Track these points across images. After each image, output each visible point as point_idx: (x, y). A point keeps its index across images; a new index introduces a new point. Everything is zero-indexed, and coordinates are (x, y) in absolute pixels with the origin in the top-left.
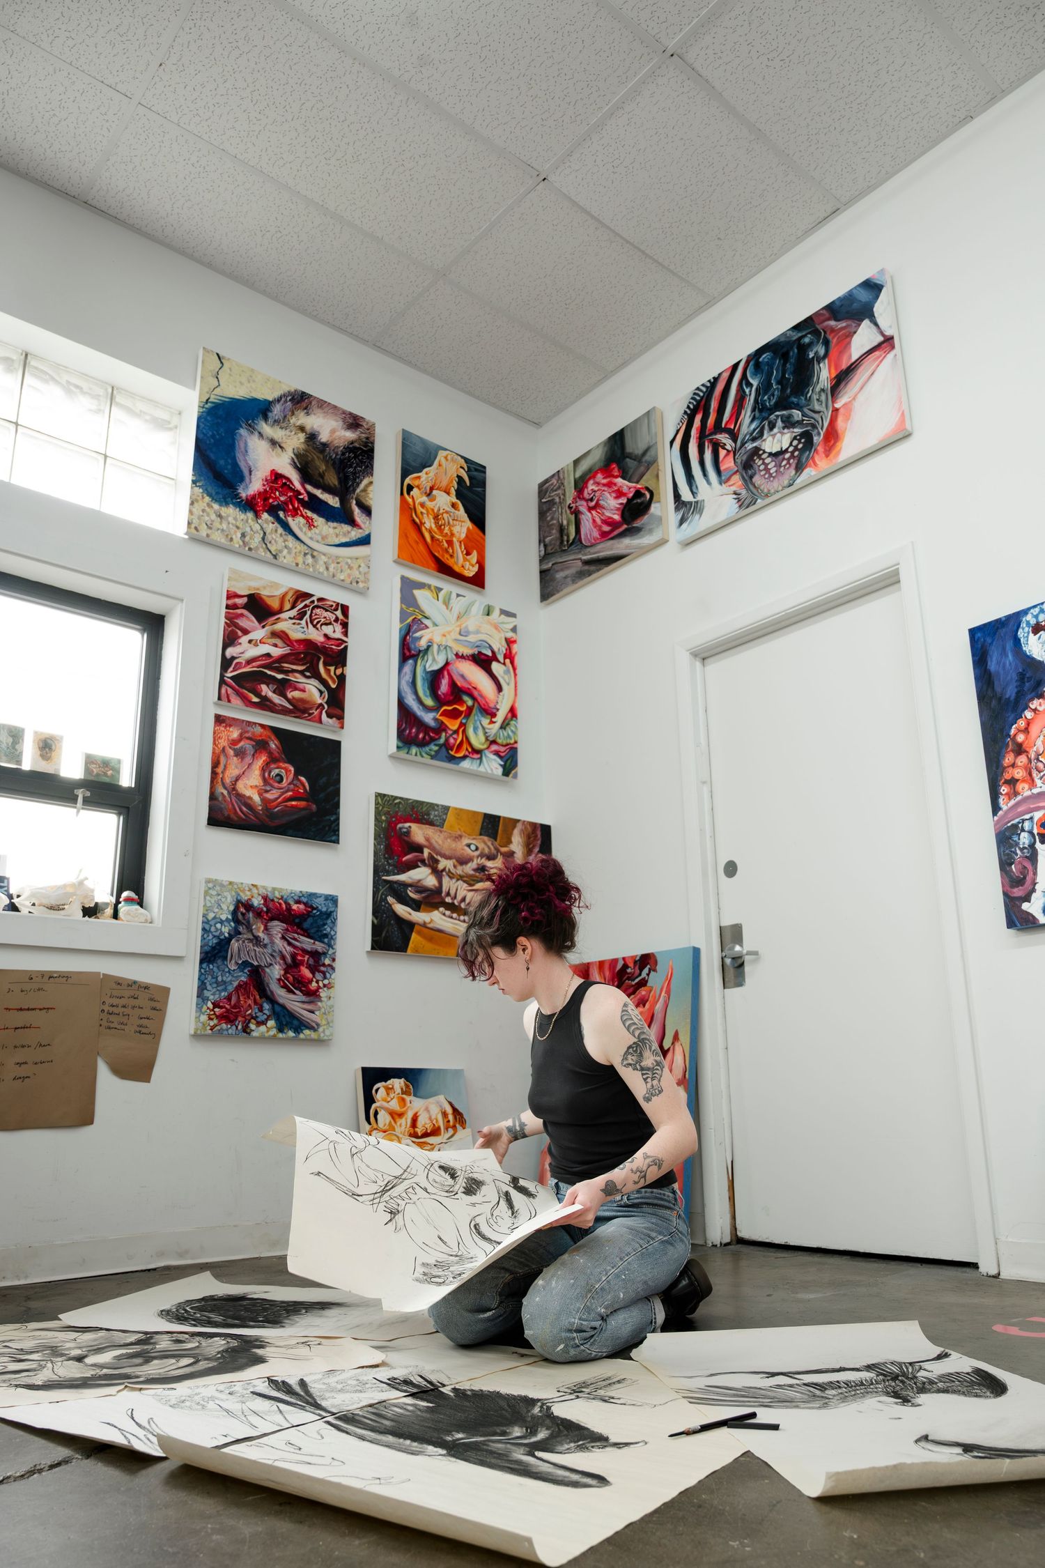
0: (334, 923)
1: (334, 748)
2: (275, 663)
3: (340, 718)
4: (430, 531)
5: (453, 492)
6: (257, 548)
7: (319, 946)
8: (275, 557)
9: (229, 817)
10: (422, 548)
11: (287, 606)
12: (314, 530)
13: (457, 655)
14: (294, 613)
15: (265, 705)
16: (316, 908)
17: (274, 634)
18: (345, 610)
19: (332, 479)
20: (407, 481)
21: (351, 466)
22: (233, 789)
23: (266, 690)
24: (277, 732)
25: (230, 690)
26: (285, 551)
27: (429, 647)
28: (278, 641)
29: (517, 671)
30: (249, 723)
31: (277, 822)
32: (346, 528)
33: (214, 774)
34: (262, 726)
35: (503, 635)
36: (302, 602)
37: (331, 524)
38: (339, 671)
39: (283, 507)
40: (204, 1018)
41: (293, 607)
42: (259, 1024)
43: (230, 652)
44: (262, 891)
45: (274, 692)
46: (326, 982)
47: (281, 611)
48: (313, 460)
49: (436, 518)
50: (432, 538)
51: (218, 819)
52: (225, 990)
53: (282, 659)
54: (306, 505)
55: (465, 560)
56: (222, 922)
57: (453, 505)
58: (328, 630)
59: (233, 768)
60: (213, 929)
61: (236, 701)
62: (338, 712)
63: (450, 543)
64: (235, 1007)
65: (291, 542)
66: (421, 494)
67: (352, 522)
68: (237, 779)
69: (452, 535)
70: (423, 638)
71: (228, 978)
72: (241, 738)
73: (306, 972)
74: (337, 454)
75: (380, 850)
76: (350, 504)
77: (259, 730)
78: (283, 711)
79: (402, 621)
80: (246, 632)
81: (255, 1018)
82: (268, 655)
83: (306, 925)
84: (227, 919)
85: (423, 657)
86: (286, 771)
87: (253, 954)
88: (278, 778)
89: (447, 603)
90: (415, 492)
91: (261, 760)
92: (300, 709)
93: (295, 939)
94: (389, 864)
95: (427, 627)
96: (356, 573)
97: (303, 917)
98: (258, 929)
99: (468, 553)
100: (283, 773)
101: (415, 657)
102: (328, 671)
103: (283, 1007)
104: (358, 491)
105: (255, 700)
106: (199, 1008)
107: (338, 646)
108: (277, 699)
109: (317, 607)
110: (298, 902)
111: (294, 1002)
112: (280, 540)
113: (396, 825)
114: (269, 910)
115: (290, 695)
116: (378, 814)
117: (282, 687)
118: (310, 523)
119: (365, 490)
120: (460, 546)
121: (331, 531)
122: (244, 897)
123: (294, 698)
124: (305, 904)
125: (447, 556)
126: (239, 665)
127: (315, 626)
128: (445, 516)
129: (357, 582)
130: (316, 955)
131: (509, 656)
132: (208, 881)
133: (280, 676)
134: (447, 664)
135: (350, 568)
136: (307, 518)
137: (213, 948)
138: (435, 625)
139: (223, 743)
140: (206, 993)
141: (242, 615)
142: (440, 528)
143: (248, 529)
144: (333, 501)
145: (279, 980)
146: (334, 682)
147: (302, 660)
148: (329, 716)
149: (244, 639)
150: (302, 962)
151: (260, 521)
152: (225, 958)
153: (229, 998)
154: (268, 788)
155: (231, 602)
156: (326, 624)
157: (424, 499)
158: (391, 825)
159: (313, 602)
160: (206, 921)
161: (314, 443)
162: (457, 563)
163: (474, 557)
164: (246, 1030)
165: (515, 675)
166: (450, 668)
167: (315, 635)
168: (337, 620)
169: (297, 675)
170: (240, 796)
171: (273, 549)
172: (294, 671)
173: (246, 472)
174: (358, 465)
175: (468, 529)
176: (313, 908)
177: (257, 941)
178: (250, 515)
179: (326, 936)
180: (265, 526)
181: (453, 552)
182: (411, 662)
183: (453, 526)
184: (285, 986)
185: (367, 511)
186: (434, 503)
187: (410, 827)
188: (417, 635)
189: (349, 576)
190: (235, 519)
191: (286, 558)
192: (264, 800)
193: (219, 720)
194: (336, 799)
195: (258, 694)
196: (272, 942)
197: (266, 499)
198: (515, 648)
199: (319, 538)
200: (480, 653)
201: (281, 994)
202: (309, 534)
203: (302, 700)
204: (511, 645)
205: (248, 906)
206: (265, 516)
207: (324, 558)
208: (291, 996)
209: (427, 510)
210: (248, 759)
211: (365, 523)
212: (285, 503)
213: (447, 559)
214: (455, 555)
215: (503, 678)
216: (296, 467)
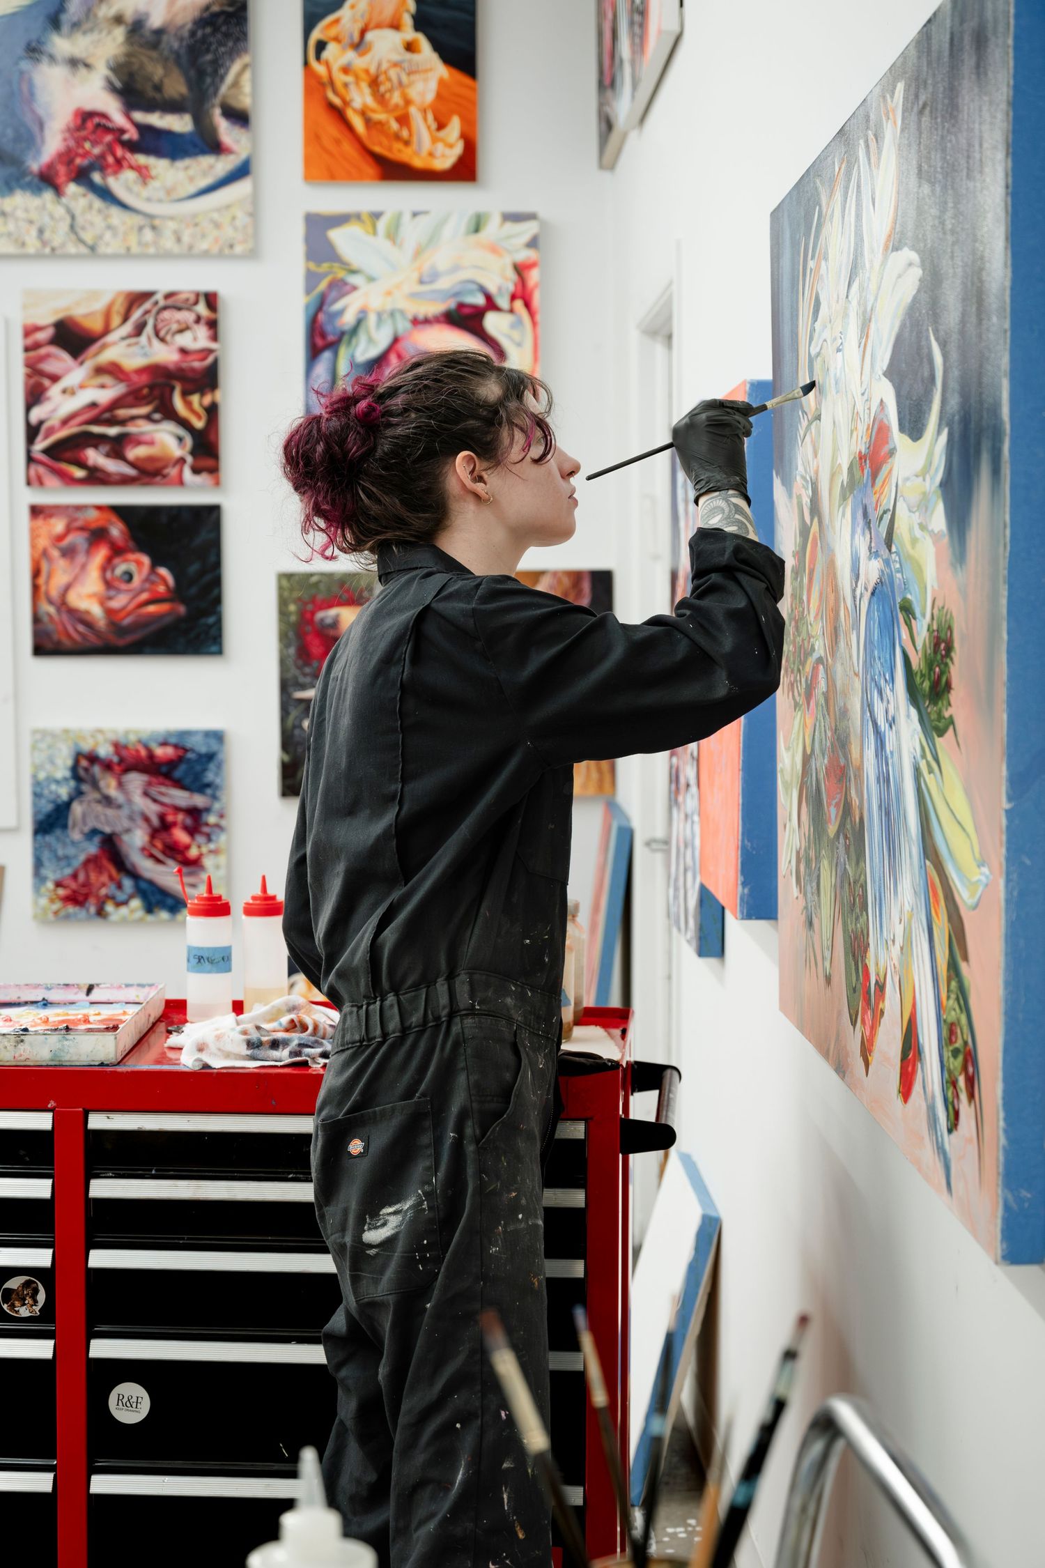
0: (219, 766)
1: (208, 517)
2: (103, 416)
3: (214, 470)
4: (363, 113)
5: (408, 21)
6: (63, 245)
7: (199, 800)
8: (93, 248)
9: (59, 643)
10: (348, 148)
11: (116, 320)
12: (154, 184)
13: (416, 322)
14: (128, 328)
15: (96, 478)
16: (192, 750)
17: (100, 370)
18: (211, 300)
19: (176, 86)
20: (316, 35)
21: (208, 51)
22: (63, 605)
23: (94, 456)
24: (121, 512)
25: (41, 470)
26: (108, 236)
27: (359, 322)
28: (107, 379)
29: (539, 318)
30: (79, 508)
31: (130, 639)
32: (206, 161)
33: (35, 588)
34: (99, 508)
35: (507, 262)
36: (140, 305)
37: (181, 164)
38: (207, 400)
39: (100, 164)
40: (44, 901)
41: (126, 318)
42: (119, 904)
43: (37, 414)
44: (112, 737)
45: (108, 455)
46: (212, 846)
47: (107, 331)
48: (142, 66)
49: (374, 83)
50: (368, 122)
51: (45, 646)
52: (69, 865)
53: (116, 404)
54: (133, 147)
55: (435, 140)
56: (57, 782)
57: (410, 47)
58: (185, 340)
59: (60, 574)
60: (46, 792)
61: (52, 481)
62: (209, 462)
63: (404, 120)
64: (84, 885)
65: (115, 213)
66: (344, 49)
67: (216, 148)
68: (67, 588)
69: (408, 102)
70: (348, 310)
71: (71, 851)
72: (68, 530)
73: (181, 836)
74: (181, 39)
75: (289, 656)
76: (210, 117)
77: (93, 515)
78: (125, 481)
79: (308, 290)
80: (55, 379)
81: (113, 898)
82: (93, 405)
83: (178, 773)
84: (66, 779)
85: (349, 342)
86: (138, 564)
87: (102, 818)
88: (126, 577)
89: (393, 235)
90: (331, 51)
91: (101, 554)
92: (150, 473)
93: (162, 794)
94: (305, 675)
95: (355, 288)
96: (228, 232)
97: (172, 764)
98: (108, 786)
99: (441, 126)
100: (133, 567)
101: (333, 346)
102: (189, 405)
103: (151, 883)
104: (223, 89)
105: (79, 473)
106: (37, 889)
107: (204, 359)
108: (112, 466)
109: (165, 308)
110: (164, 744)
111: (166, 875)
112: (98, 220)
113: (313, 613)
114: (122, 760)
115: (133, 453)
116: (283, 603)
117: (117, 447)
118: (144, 174)
119: (236, 84)
120: (425, 119)
121: (181, 175)
122: (86, 747)
123: (138, 459)
124: (176, 746)
125: (398, 146)
126: (51, 431)
127: (162, 340)
128: (393, 73)
129: (231, 246)
130: (195, 814)
131: (523, 295)
132: (35, 732)
133: (113, 431)
134: (396, 340)
135: (217, 225)
136: (139, 169)
137: (49, 816)
138: (371, 279)
139: (43, 542)
140: (44, 872)
141: (48, 356)
142: (381, 99)
143: (47, 220)
144: (180, 124)
145: (143, 849)
146: (199, 417)
147: (144, 397)
148: (196, 471)
149: (54, 391)
150: (174, 824)
151: (64, 200)
152: (65, 827)
153: (75, 876)
154: (112, 593)
155: (30, 341)
156: (181, 331)
157: (350, 56)
158: (306, 618)
159: (156, 303)
160: (37, 783)
161: (142, 36)
162: (417, 153)
163: (454, 128)
164: (101, 913)
165: (534, 323)
166: (401, 346)
167: (165, 355)
168: (198, 320)
169: (141, 422)
170: (73, 613)
171: (88, 237)
172: (133, 418)
173: (35, 129)
174: (221, 44)
175: (441, 82)
176: (186, 750)
177: (107, 801)
178: (48, 195)
179: (208, 785)
180: (73, 205)
181: (411, 135)
182: (327, 355)
183: (410, 84)
184: (152, 856)
185: (240, 117)
186: (367, 58)
187: (338, 616)
188: (337, 306)
189: (216, 240)
190: (26, 210)
191: (111, 245)
192: (109, 612)
193: (36, 511)
194: (216, 592)
195: (81, 464)
196: (129, 801)
197: (70, 162)
198: (534, 276)
199: (161, 194)
200: (461, 306)
201: (147, 867)
202: (145, 193)
203: (151, 459)
204: (525, 274)
205: (93, 758)
206: (72, 188)
207: (171, 225)
208: (160, 868)
209: (357, 78)
210: (81, 558)
211: (238, 142)
212: (102, 156)
213: (400, 151)
214: (415, 139)
215: (509, 337)
216: (113, 89)
